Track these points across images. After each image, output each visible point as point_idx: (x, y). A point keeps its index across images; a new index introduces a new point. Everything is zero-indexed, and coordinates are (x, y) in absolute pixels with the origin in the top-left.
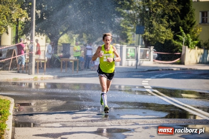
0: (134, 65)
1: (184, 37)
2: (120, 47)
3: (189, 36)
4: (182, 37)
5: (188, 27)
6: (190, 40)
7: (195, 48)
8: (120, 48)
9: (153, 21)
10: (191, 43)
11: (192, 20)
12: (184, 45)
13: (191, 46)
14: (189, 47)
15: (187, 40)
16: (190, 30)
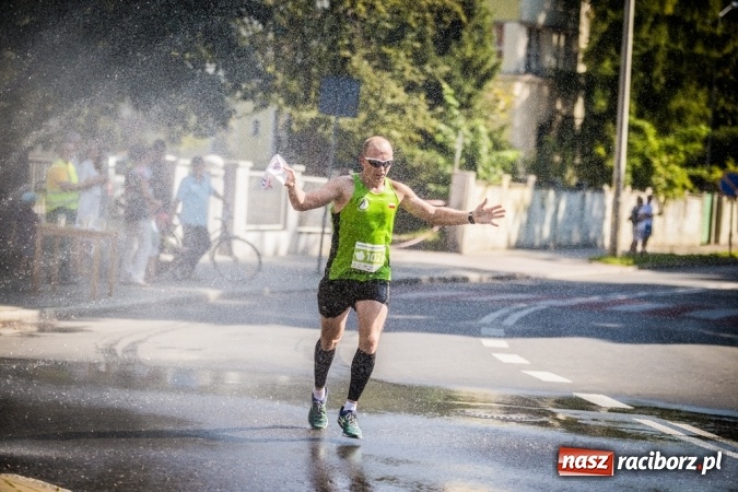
0: (283, 251)
1: (457, 130)
2: (226, 168)
3: (482, 129)
4: (451, 130)
5: (468, 89)
6: (485, 145)
7: (501, 178)
8: (222, 173)
9: (354, 58)
10: (485, 157)
11: (483, 57)
12: (461, 167)
13: (487, 170)
14: (477, 177)
15: (473, 144)
16: (472, 101)
